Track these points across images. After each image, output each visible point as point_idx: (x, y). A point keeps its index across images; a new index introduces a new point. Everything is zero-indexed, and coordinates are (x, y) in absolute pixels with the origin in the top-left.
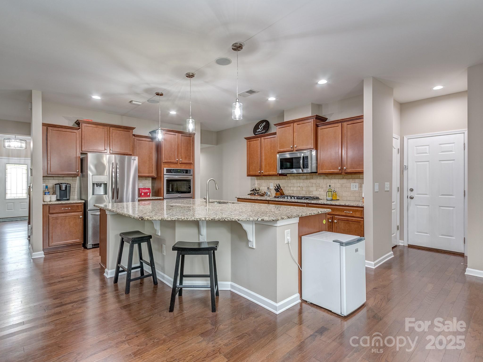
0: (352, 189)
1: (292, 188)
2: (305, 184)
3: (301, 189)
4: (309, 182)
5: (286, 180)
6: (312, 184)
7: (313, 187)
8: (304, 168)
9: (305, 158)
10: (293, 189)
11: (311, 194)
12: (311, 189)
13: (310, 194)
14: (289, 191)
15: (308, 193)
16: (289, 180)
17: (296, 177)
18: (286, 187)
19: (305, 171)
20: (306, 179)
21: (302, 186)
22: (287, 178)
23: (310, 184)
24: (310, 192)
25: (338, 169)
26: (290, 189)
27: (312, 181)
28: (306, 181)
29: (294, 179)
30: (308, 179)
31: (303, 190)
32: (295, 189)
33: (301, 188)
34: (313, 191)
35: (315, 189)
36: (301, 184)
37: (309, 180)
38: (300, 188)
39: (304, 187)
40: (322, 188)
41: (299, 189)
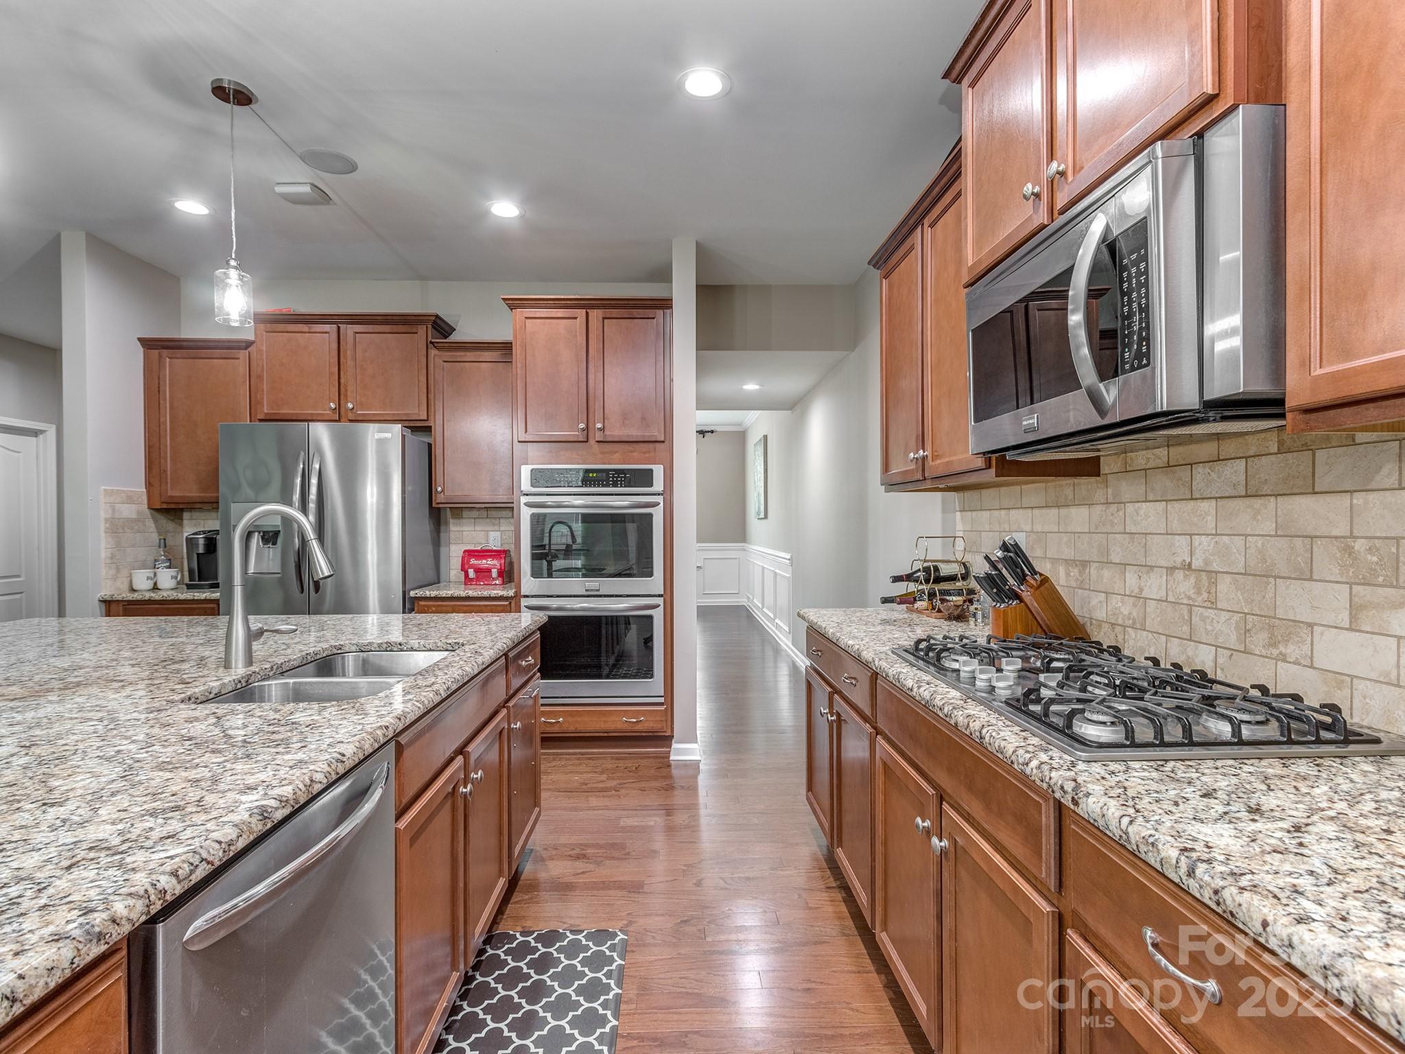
1: (1131, 579)
2: (1239, 541)
4: (1269, 527)
5: (1098, 509)
6: (1298, 542)
7: (1311, 579)
10: (1141, 590)
11: (1292, 651)
13: (1282, 649)
14: (1115, 601)
15: (1263, 636)
16: (1114, 508)
17: (1162, 482)
18: (1093, 570)
20: (1247, 496)
21: (1207, 562)
22: (1099, 495)
26: (1118, 587)
28: (1243, 513)
29: (1146, 501)
30: (1266, 489)
31: (1212, 604)
32: (1155, 586)
33: (1198, 580)
34: (1311, 625)
36: (1203, 544)
37: (1272, 499)
38: (1192, 580)
39: (1228, 578)
41: (1184, 586)
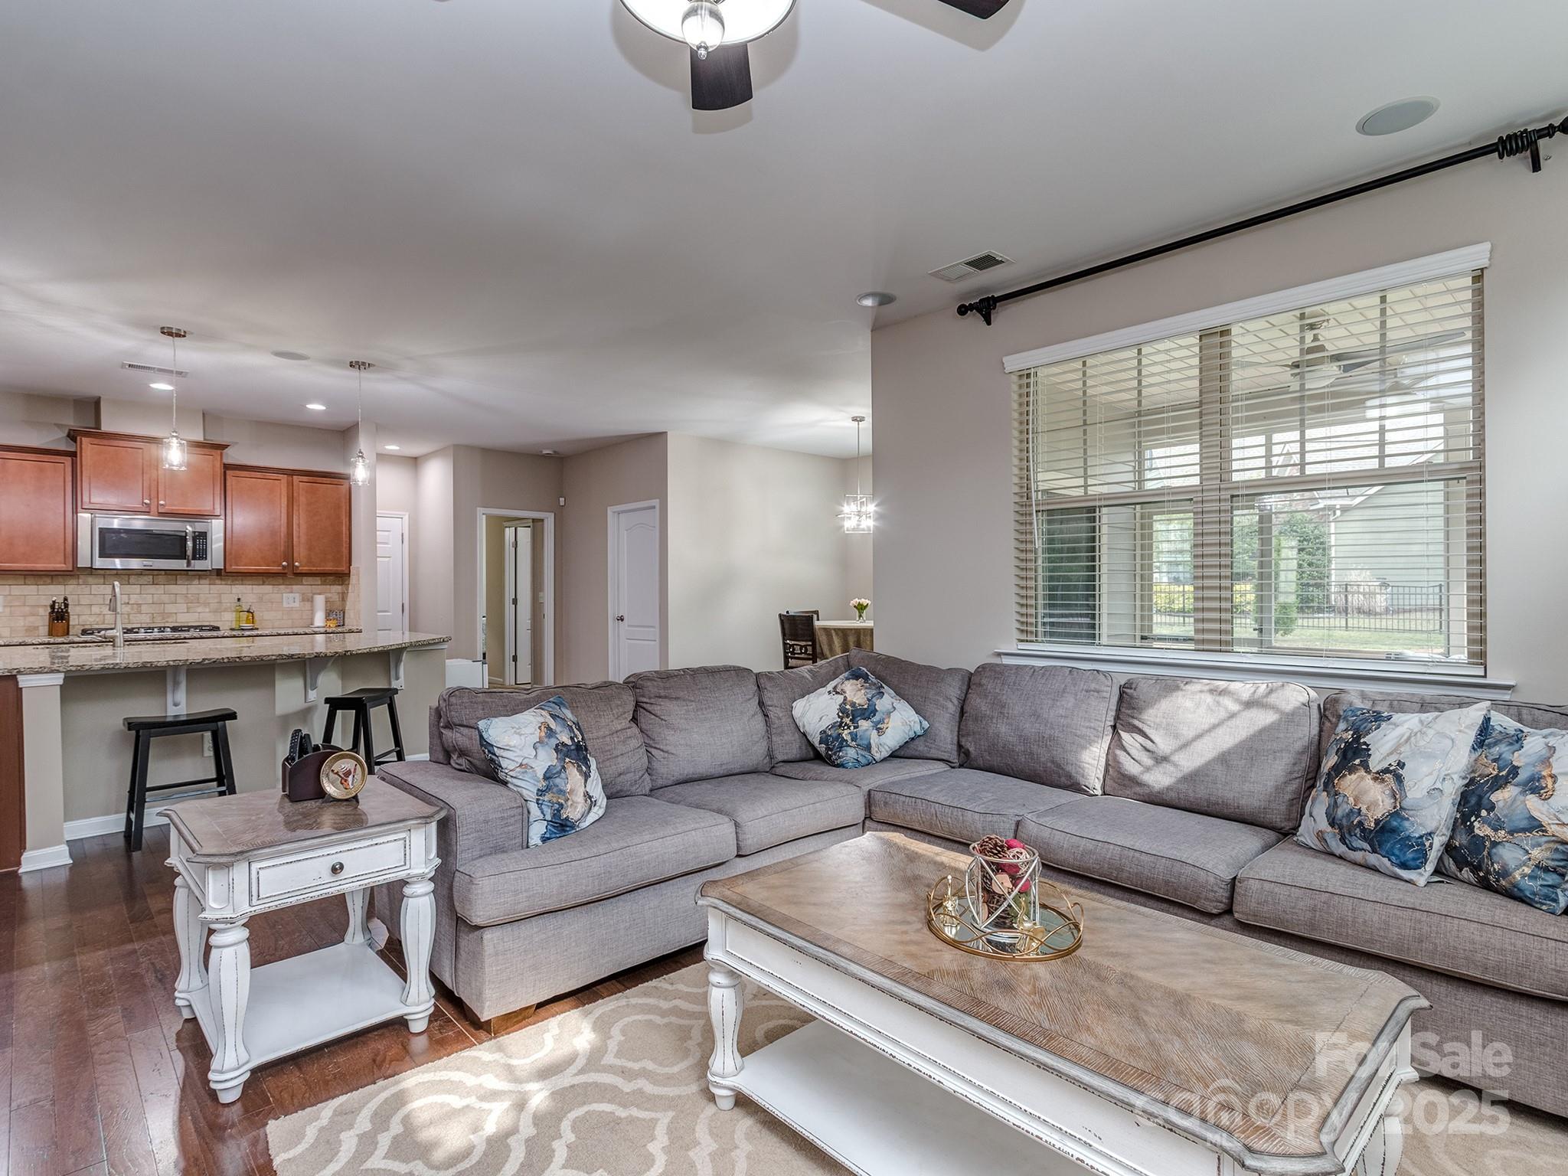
0: (285, 605)
3: (132, 609)
8: (194, 558)
9: (201, 537)
12: (170, 608)
19: (198, 565)
23: (165, 598)
24: (164, 614)
25: (280, 565)
27: (173, 588)
35: (183, 607)
40: (206, 604)
